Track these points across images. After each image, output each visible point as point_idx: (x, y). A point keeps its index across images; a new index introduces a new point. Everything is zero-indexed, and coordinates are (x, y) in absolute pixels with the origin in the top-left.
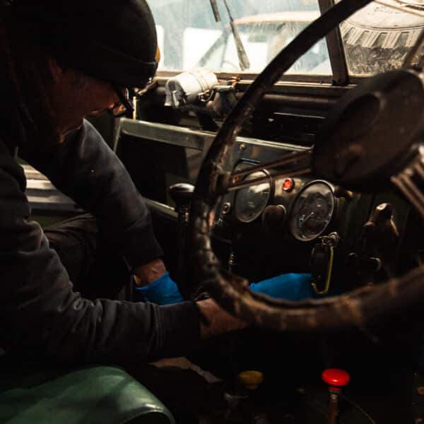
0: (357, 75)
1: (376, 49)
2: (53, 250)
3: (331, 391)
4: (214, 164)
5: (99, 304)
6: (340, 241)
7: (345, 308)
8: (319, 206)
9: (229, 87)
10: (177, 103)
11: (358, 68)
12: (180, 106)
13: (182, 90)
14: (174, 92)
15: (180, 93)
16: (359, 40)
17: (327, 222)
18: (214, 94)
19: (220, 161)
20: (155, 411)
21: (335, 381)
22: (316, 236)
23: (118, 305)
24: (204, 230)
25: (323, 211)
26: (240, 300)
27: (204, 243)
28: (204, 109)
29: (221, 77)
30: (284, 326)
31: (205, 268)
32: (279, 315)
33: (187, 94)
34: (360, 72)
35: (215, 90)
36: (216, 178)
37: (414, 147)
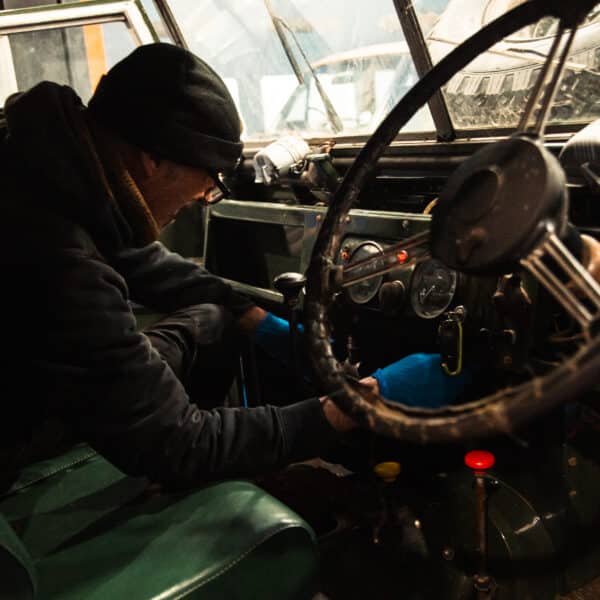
0: (464, 128)
1: (479, 96)
2: (165, 362)
3: (477, 475)
4: (324, 258)
5: (217, 414)
6: (468, 316)
7: (489, 415)
8: (440, 278)
9: (323, 155)
10: (268, 179)
11: (464, 120)
12: (272, 181)
13: (272, 164)
14: (264, 167)
15: (270, 168)
16: (460, 88)
17: (451, 295)
18: (308, 165)
19: (329, 254)
20: (292, 526)
21: (479, 464)
22: (440, 312)
23: (236, 412)
24: (323, 335)
25: (445, 283)
26: (373, 412)
27: (325, 350)
28: (298, 181)
29: (312, 143)
30: (425, 437)
31: (330, 378)
32: (418, 426)
33: (279, 168)
34: (466, 125)
35: (309, 161)
36: (327, 274)
37: (541, 224)
